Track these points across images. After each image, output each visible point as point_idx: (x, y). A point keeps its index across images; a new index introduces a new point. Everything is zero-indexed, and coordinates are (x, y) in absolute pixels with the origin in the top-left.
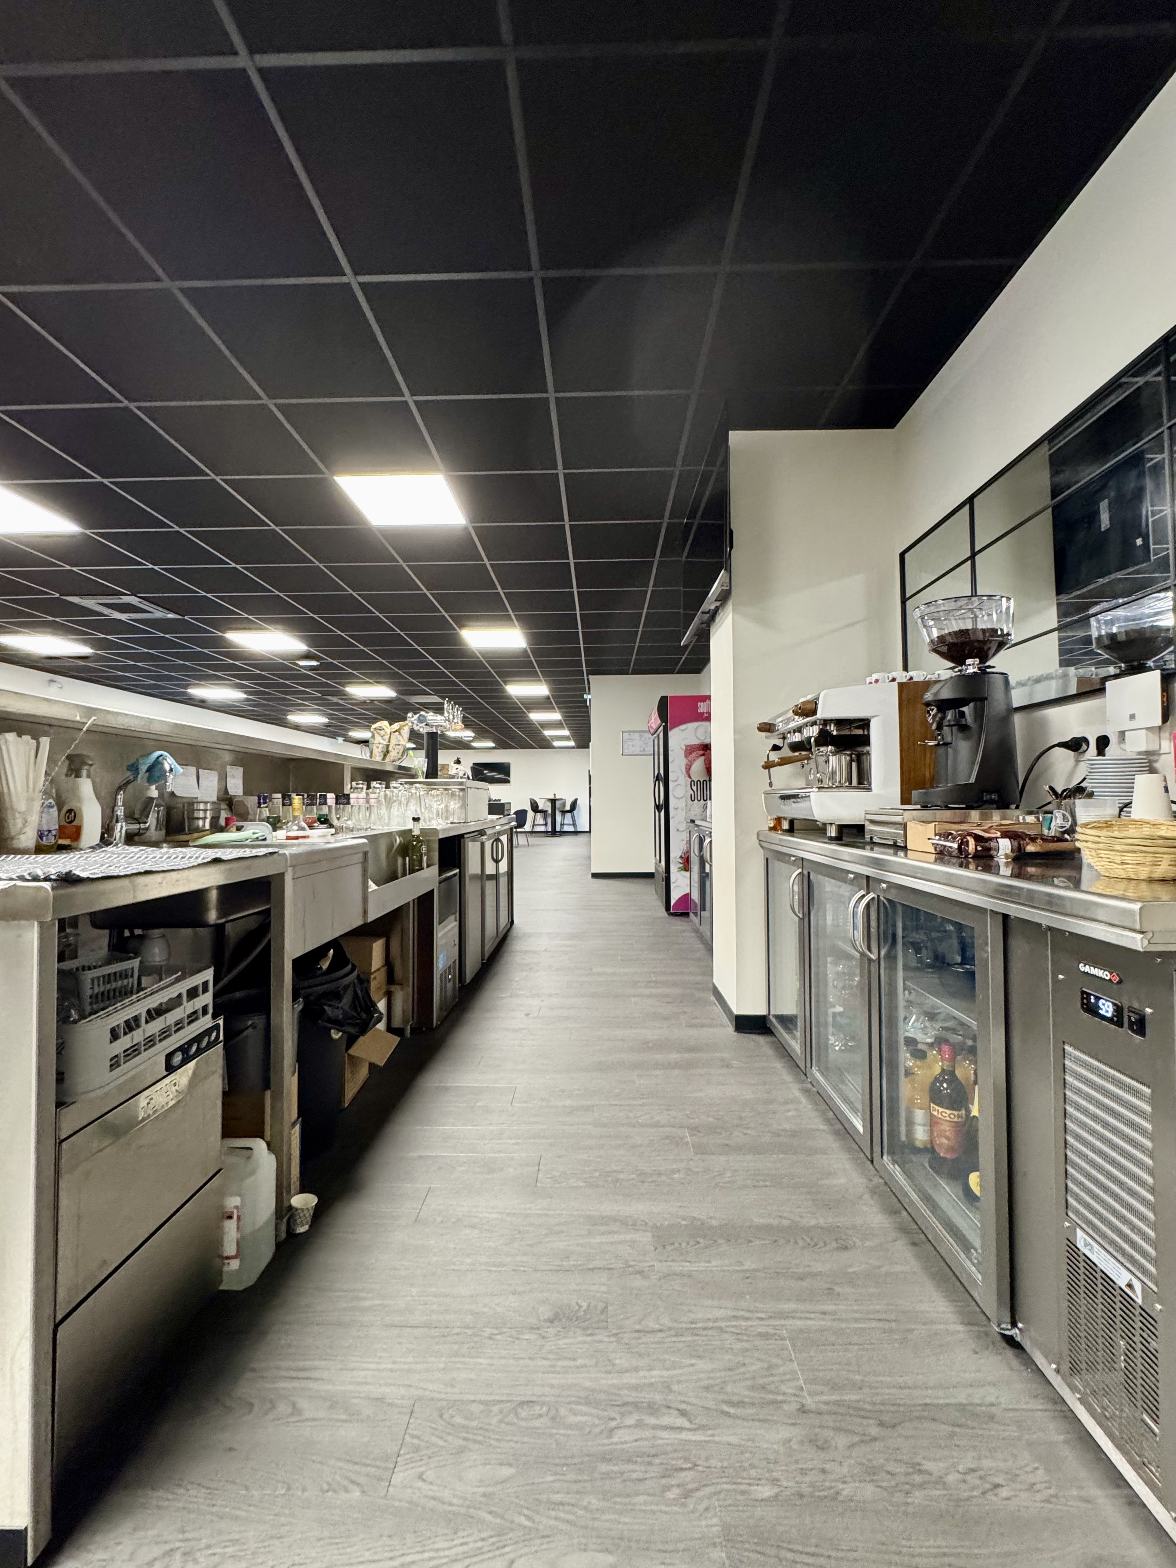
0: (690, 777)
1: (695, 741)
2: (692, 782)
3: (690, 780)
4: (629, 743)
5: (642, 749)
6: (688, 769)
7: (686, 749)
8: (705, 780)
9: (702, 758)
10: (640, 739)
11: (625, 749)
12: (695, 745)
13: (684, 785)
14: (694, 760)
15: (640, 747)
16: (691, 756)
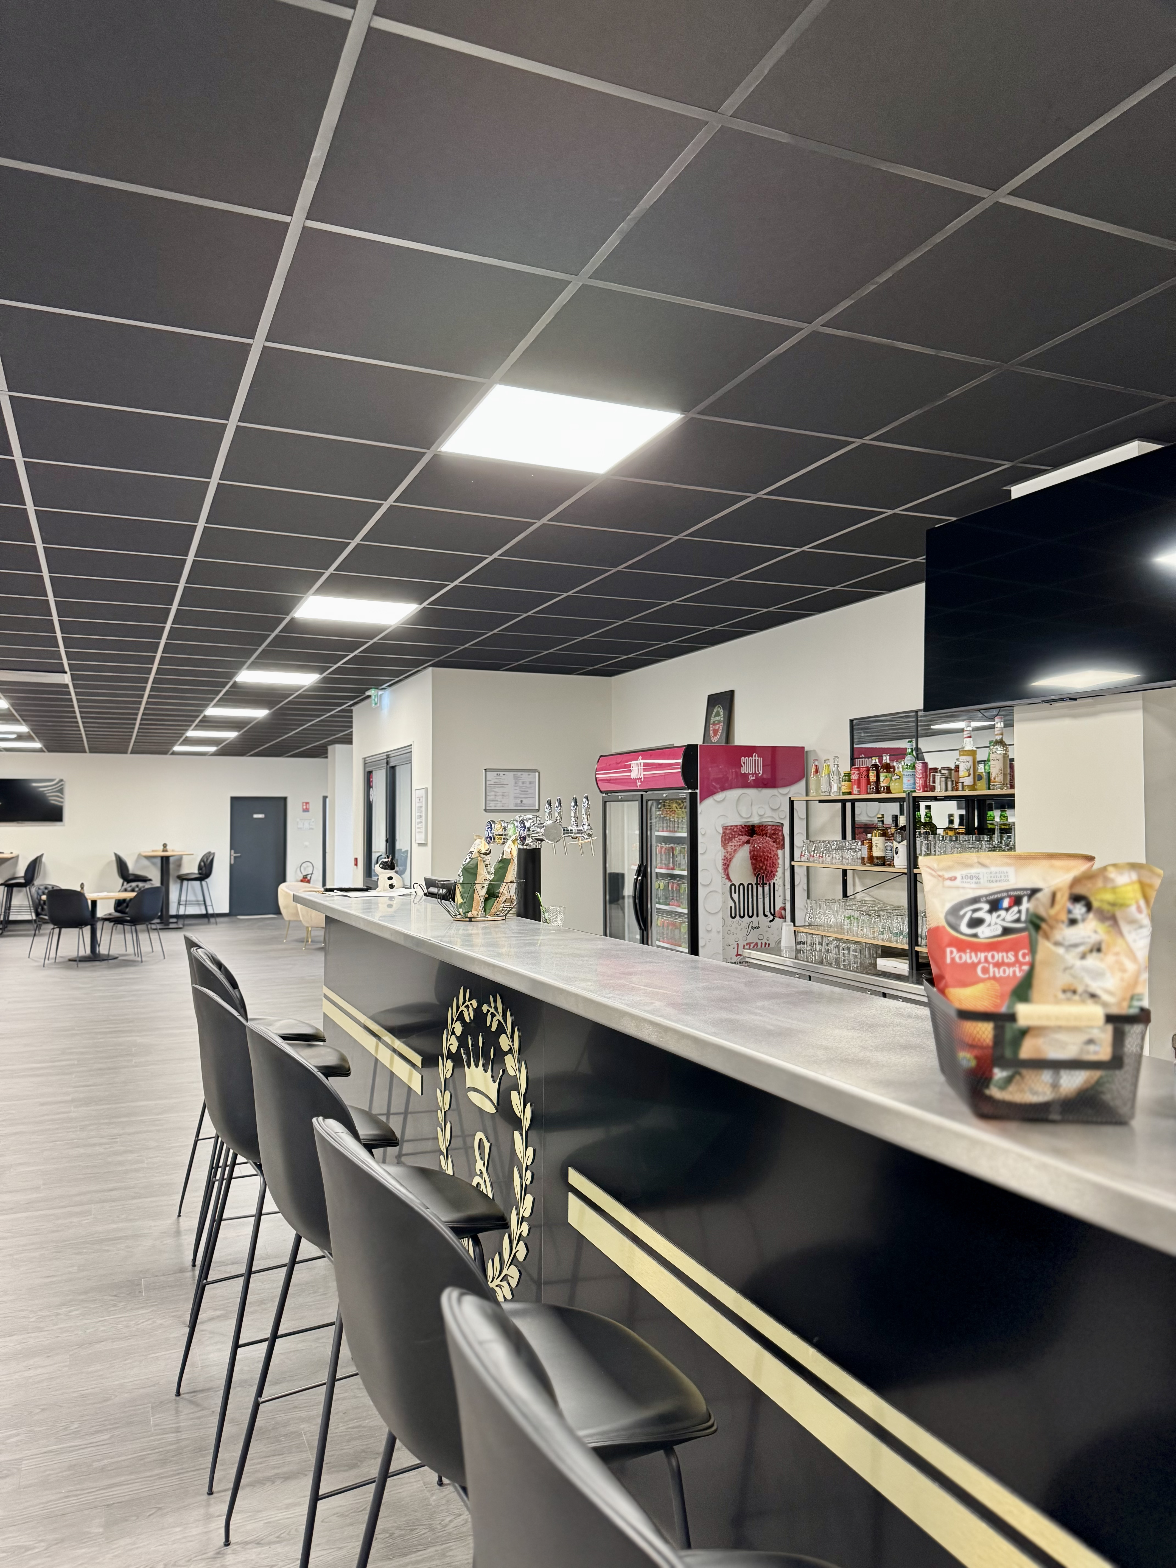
0: (730, 880)
1: (736, 820)
2: (733, 887)
3: (730, 884)
4: (496, 790)
5: (519, 802)
6: (726, 864)
7: (724, 833)
8: (750, 884)
9: (747, 848)
10: (516, 783)
11: (489, 800)
12: (736, 826)
13: (720, 891)
14: (735, 851)
15: (516, 797)
16: (730, 844)
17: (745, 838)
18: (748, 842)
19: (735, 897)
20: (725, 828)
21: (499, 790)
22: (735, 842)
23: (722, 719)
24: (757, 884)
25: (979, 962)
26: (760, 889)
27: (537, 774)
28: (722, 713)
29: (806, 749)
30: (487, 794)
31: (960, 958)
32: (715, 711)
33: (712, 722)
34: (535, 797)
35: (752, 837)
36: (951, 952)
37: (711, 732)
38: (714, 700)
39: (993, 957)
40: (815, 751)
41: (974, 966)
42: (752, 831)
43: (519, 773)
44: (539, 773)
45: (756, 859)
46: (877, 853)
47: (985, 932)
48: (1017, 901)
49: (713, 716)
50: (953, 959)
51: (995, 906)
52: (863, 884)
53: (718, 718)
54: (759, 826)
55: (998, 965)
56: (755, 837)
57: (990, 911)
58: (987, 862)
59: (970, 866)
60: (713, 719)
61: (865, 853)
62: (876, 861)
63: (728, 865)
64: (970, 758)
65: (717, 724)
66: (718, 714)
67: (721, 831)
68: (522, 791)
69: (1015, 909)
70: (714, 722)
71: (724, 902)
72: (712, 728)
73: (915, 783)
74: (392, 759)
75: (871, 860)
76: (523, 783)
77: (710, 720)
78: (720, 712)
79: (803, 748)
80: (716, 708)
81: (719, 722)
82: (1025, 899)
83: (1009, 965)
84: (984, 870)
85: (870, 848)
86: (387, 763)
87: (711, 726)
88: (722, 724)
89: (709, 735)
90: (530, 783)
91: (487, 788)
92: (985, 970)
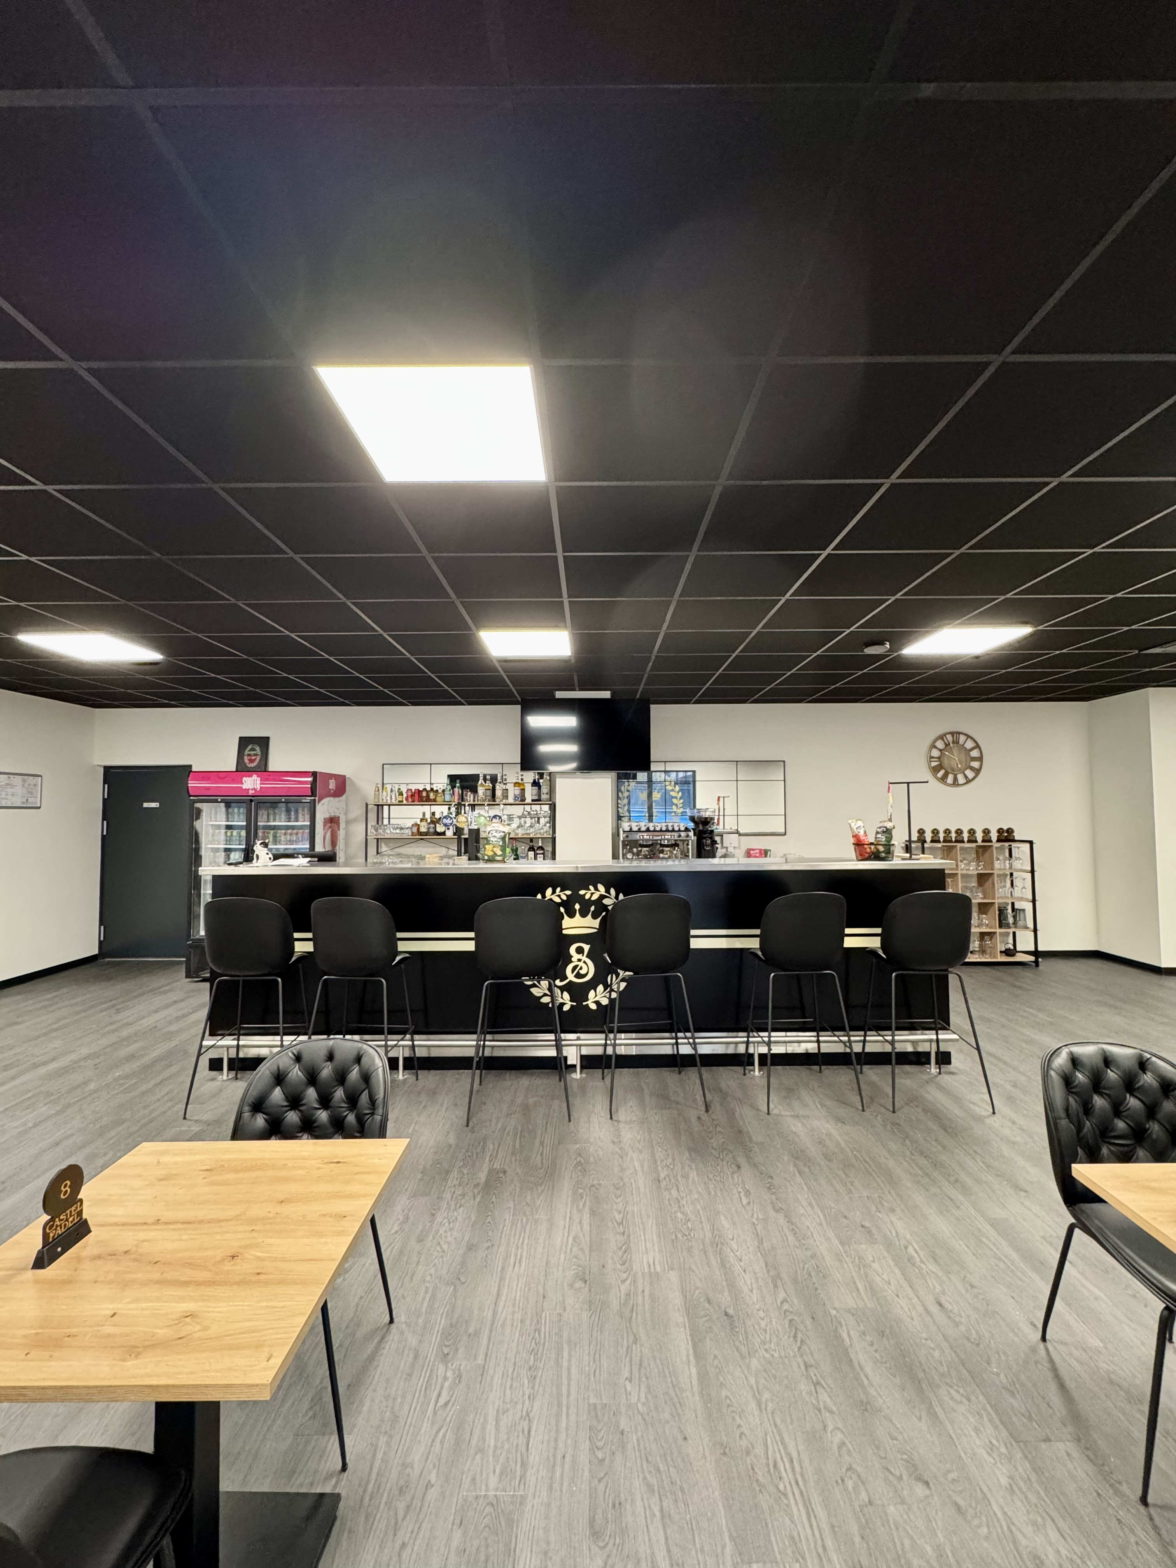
1: (327, 815)
4: (7, 790)
5: (25, 800)
9: (330, 830)
10: (23, 785)
12: (327, 818)
14: (327, 832)
15: (23, 797)
18: (330, 827)
21: (10, 791)
22: (327, 827)
23: (258, 753)
27: (40, 778)
28: (258, 750)
29: (346, 776)
32: (248, 748)
33: (245, 754)
34: (37, 797)
35: (331, 824)
37: (246, 760)
42: (331, 820)
43: (26, 777)
45: (332, 836)
46: (423, 830)
49: (247, 750)
53: (252, 752)
54: (333, 818)
60: (246, 752)
63: (325, 840)
65: (252, 756)
66: (252, 750)
67: (323, 821)
68: (28, 792)
70: (248, 754)
76: (29, 785)
78: (255, 750)
80: (249, 746)
81: (255, 754)
87: (245, 757)
88: (258, 756)
89: (244, 764)
90: (34, 785)
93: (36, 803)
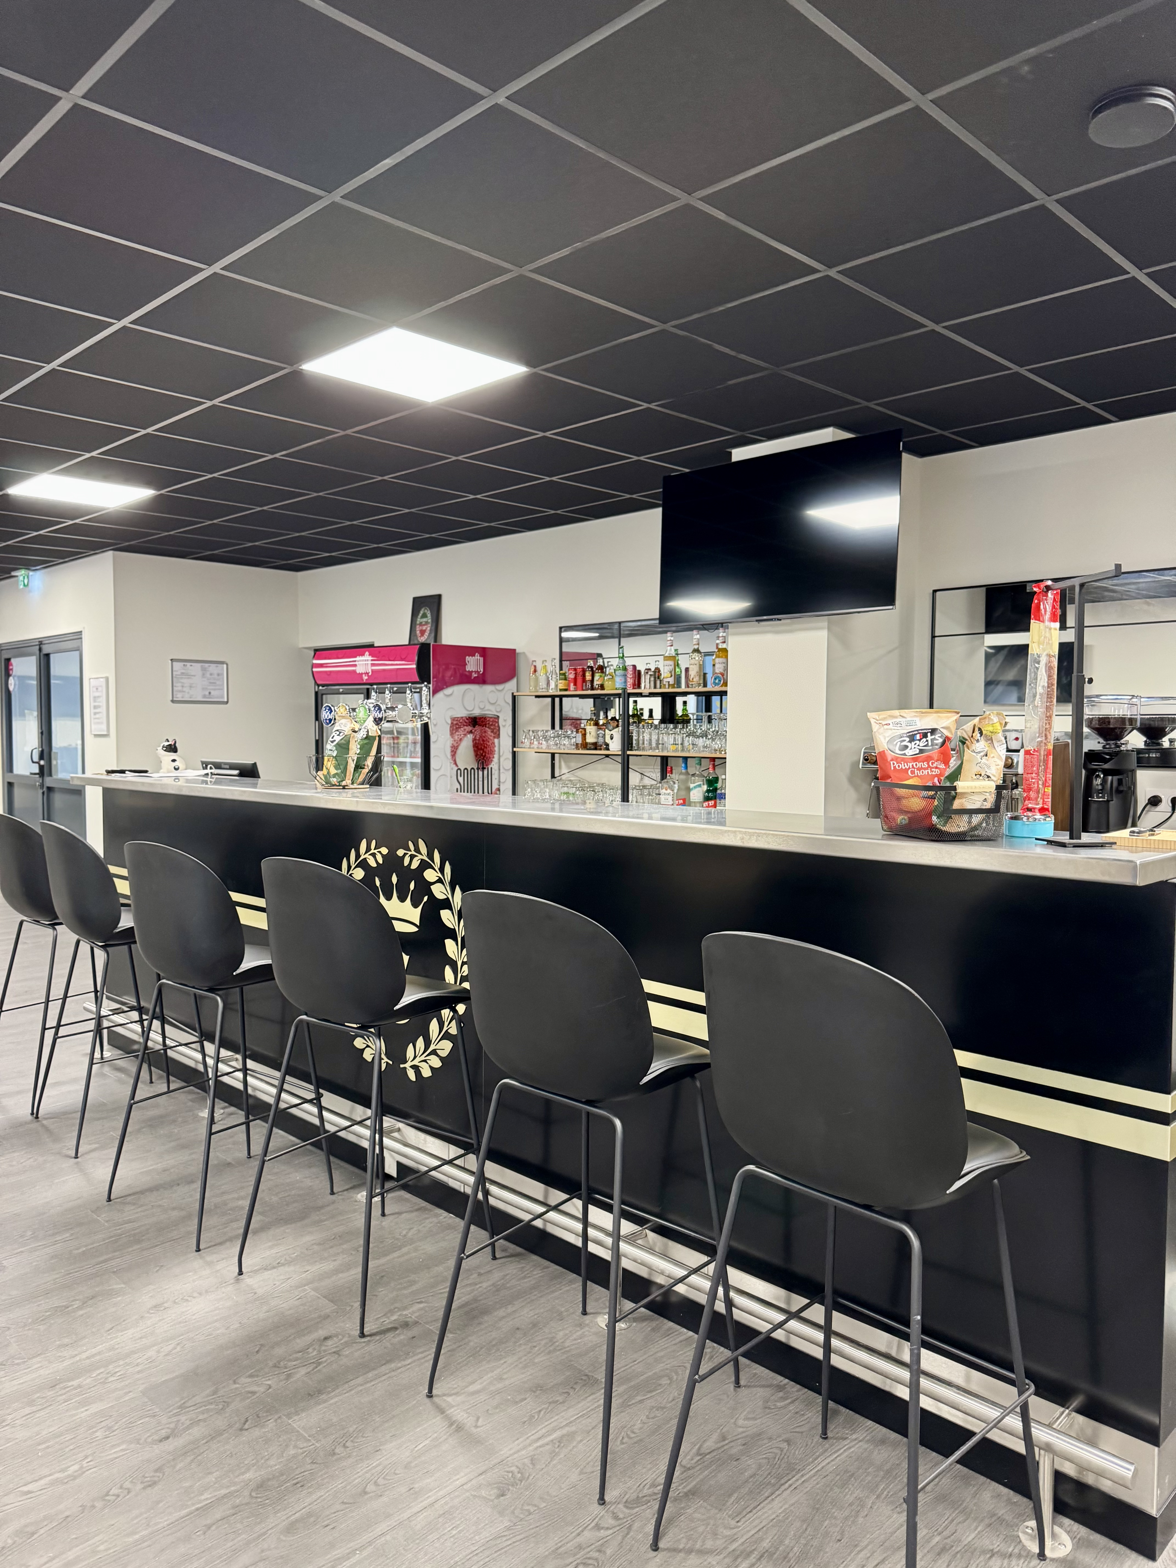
0: (457, 765)
1: (462, 713)
2: (459, 771)
3: (456, 768)
4: (182, 681)
5: (207, 693)
6: (454, 750)
7: (452, 723)
8: (473, 768)
9: (470, 737)
10: (203, 674)
11: (177, 691)
12: (462, 718)
13: (449, 775)
14: (461, 740)
15: (204, 689)
16: (457, 733)
17: (469, 728)
18: (471, 732)
19: (461, 779)
20: (453, 719)
21: (186, 682)
22: (461, 732)
23: (430, 621)
24: (478, 769)
25: (909, 768)
26: (481, 773)
27: (225, 666)
28: (429, 615)
29: (517, 651)
30: (174, 684)
31: (899, 766)
32: (422, 612)
33: (418, 622)
34: (223, 689)
35: (474, 727)
36: (894, 764)
37: (418, 632)
38: (419, 603)
39: (916, 765)
40: (524, 653)
41: (906, 770)
42: (475, 722)
43: (207, 665)
44: (227, 664)
45: (477, 747)
46: (590, 739)
47: (909, 752)
48: (925, 735)
49: (419, 617)
50: (895, 767)
51: (912, 739)
52: (568, 767)
53: (425, 620)
54: (480, 718)
55: (919, 769)
56: (477, 727)
57: (910, 742)
58: (905, 715)
59: (896, 717)
60: (419, 620)
61: (579, 740)
62: (589, 746)
63: (455, 752)
64: (671, 663)
65: (424, 625)
66: (424, 616)
67: (450, 722)
68: (210, 683)
69: (924, 740)
70: (421, 623)
71: (451, 785)
72: (418, 628)
73: (626, 682)
74: (44, 647)
75: (585, 746)
76: (211, 674)
77: (416, 621)
78: (427, 614)
79: (515, 650)
80: (423, 610)
81: (427, 623)
82: (929, 734)
83: (925, 769)
84: (904, 719)
85: (584, 735)
86: (40, 650)
87: (418, 626)
88: (430, 625)
89: (416, 635)
90: (218, 675)
91: (174, 679)
92: (913, 772)
93: (223, 697)
